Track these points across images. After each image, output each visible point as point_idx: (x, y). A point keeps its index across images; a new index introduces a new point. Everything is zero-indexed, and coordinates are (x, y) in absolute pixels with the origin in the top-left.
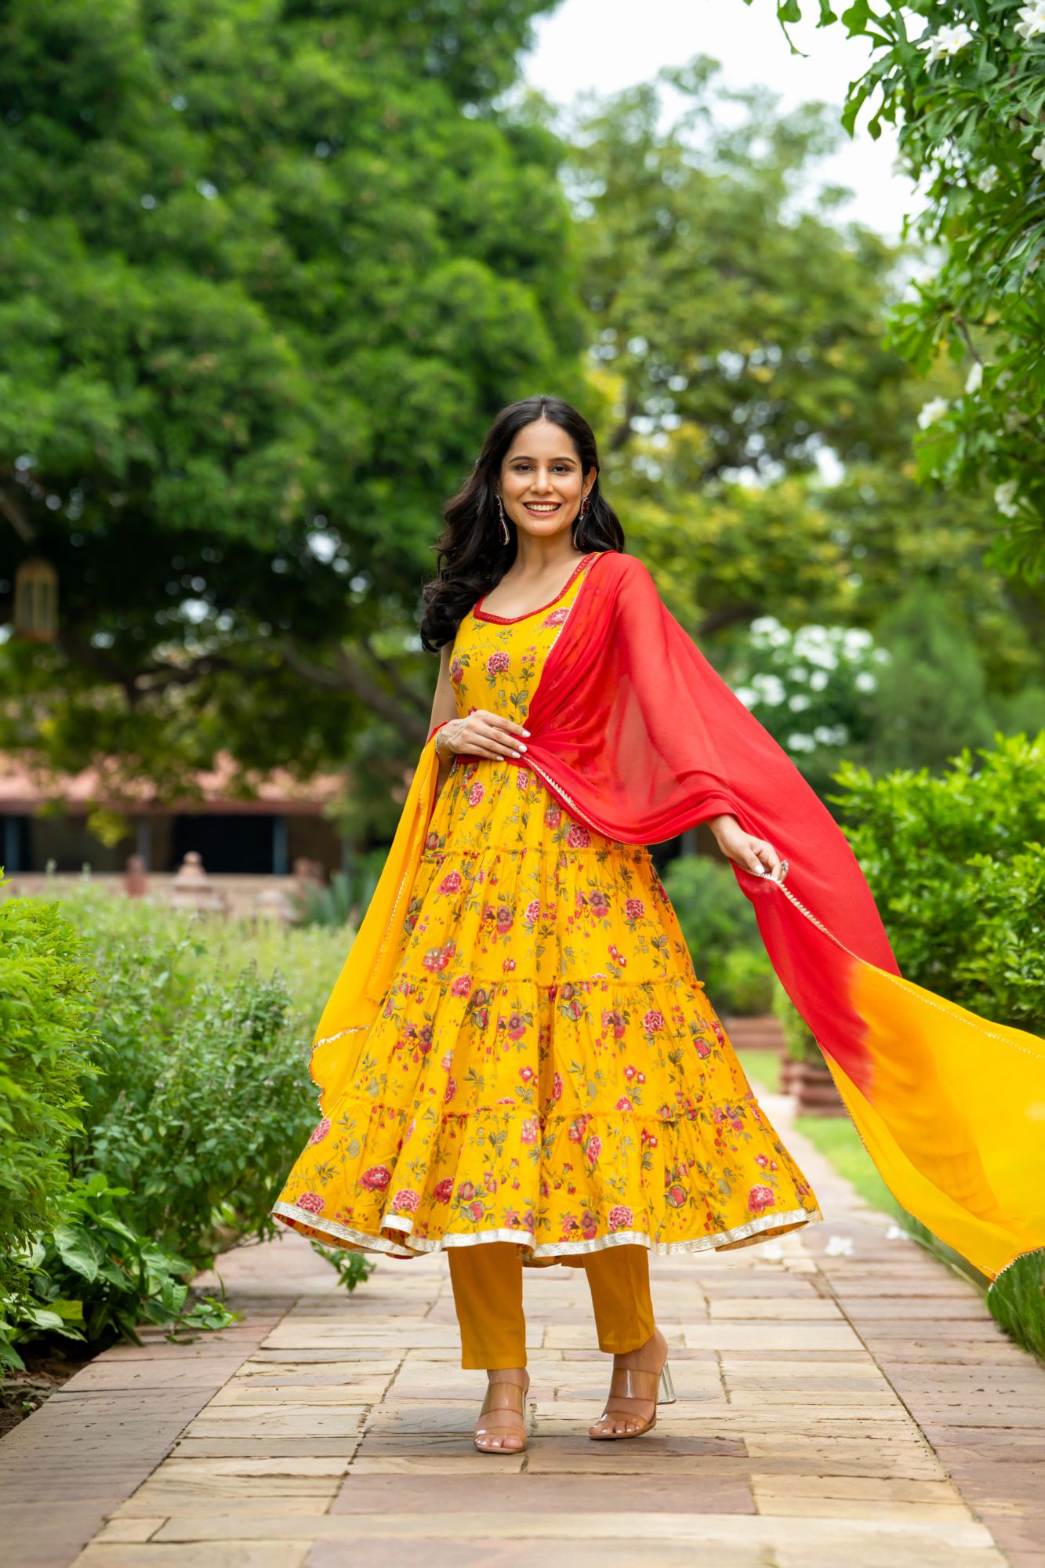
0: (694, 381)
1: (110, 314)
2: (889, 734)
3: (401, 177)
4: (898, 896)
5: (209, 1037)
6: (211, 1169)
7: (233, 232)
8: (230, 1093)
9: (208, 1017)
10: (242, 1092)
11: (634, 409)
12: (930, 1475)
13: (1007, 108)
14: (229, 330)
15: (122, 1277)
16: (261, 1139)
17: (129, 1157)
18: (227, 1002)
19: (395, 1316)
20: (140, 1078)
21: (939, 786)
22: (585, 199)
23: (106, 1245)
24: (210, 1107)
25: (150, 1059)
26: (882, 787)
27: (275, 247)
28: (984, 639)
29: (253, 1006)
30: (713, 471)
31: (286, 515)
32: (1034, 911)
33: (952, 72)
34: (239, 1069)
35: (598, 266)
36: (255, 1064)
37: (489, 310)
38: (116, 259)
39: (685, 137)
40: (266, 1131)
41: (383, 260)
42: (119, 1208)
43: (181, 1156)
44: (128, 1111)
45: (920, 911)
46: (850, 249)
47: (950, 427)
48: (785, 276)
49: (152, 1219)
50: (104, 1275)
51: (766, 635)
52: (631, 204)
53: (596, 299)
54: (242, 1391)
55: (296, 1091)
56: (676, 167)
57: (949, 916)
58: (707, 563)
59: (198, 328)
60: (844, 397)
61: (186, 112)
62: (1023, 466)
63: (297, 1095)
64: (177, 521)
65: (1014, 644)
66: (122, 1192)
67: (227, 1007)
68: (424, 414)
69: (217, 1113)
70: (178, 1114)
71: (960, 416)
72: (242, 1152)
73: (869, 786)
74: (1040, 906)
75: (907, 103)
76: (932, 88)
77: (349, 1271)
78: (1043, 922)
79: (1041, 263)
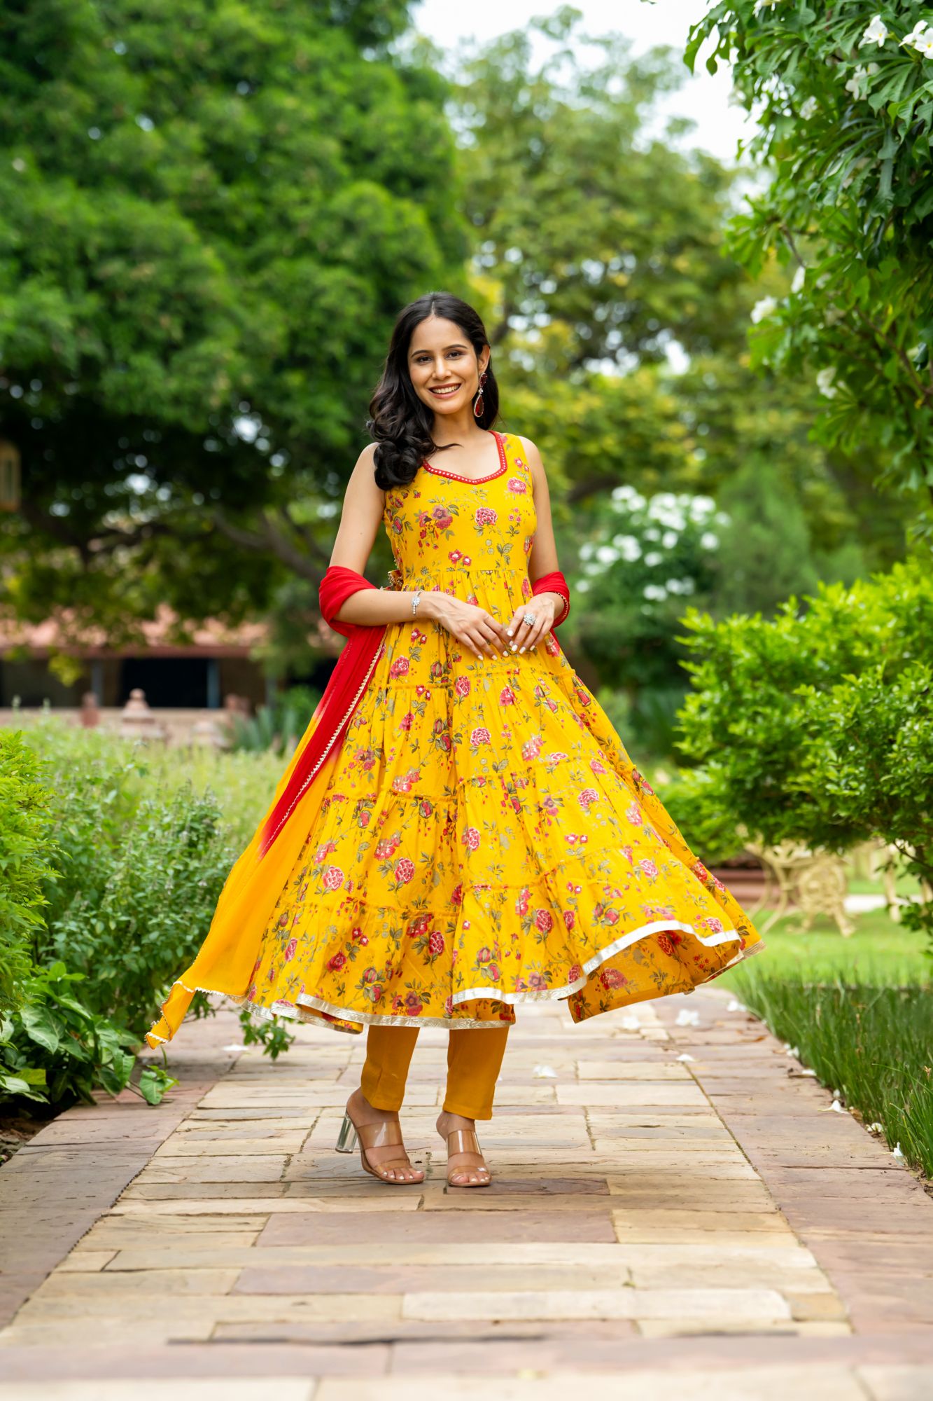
0: (563, 286)
1: (63, 230)
2: (729, 585)
3: (310, 111)
4: (736, 721)
5: (152, 845)
6: (154, 957)
7: (167, 160)
8: (169, 893)
9: (151, 829)
10: (180, 892)
11: (511, 309)
12: (763, 1208)
13: (824, 47)
14: (165, 243)
15: (79, 1049)
16: (196, 932)
17: (84, 947)
18: (167, 815)
19: (312, 1080)
20: (93, 881)
21: (770, 628)
22: (468, 129)
23: (65, 1022)
24: (153, 904)
25: (102, 864)
26: (722, 629)
27: (203, 172)
28: (810, 504)
29: (189, 818)
30: (578, 362)
31: (215, 402)
32: (851, 733)
33: (777, 17)
34: (178, 872)
35: (480, 187)
36: (191, 868)
37: (386, 225)
38: (68, 183)
39: (552, 76)
40: (201, 925)
41: (296, 183)
42: (76, 990)
43: (128, 946)
44: (83, 908)
45: (755, 734)
46: (694, 171)
47: (779, 322)
48: (638, 195)
49: (105, 999)
50: (64, 1047)
51: (625, 501)
52: (508, 135)
53: (478, 215)
54: (182, 1144)
56: (545, 102)
57: (779, 738)
58: (574, 441)
59: (138, 242)
60: (690, 298)
61: (126, 56)
62: (841, 354)
64: (122, 407)
65: (835, 508)
66: (78, 977)
67: (167, 820)
68: (332, 314)
69: (159, 909)
70: (126, 910)
71: (787, 312)
72: (181, 943)
73: (711, 628)
74: (855, 729)
75: (739, 43)
76: (760, 30)
77: (272, 1042)
78: (859, 742)
79: (854, 180)
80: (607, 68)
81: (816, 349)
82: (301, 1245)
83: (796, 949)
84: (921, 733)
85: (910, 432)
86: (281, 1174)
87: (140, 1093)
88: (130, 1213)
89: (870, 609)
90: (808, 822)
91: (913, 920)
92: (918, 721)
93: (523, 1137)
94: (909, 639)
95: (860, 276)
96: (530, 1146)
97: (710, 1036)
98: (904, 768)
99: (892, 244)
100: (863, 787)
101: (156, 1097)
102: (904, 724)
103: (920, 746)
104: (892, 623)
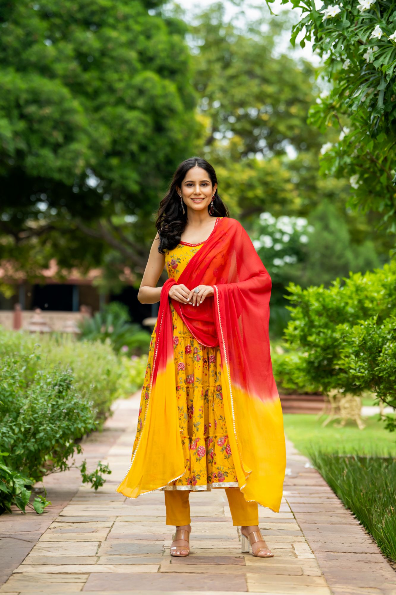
0: (239, 118)
1: (9, 92)
2: (313, 259)
3: (124, 38)
4: (311, 335)
5: (41, 392)
6: (41, 444)
7: (57, 60)
8: (49, 415)
9: (41, 384)
10: (54, 414)
11: (215, 129)
12: (315, 573)
13: (354, 38)
14: (55, 98)
15: (6, 488)
16: (61, 433)
17: (9, 439)
18: (49, 378)
19: (113, 501)
20: (14, 408)
21: (327, 292)
22: (196, 46)
24: (42, 420)
25: (18, 401)
26: (305, 292)
27: (74, 65)
29: (59, 380)
30: (245, 154)
31: (78, 171)
32: (361, 347)
33: (333, 23)
34: (53, 405)
35: (201, 73)
36: (59, 403)
37: (158, 91)
38: (11, 70)
39: (236, 23)
40: (63, 429)
41: (116, 71)
42: (5, 460)
43: (30, 439)
44: (9, 422)
45: (319, 341)
46: (300, 68)
47: (333, 154)
48: (274, 78)
49: (18, 463)
51: (266, 220)
52: (213, 49)
53: (200, 86)
54: (51, 535)
55: (75, 414)
56: (232, 35)
57: (330, 343)
58: (242, 191)
59: (43, 97)
60: (296, 126)
61: (39, 11)
62: (361, 169)
63: (76, 416)
64: (35, 173)
65: (361, 223)
66: (6, 454)
67: (49, 380)
68: (132, 132)
69: (44, 422)
70: (29, 422)
71: (336, 149)
72: (54, 438)
73: (300, 292)
74: (364, 346)
75: (315, 34)
76: (325, 29)
77: (95, 482)
78: (365, 352)
79: (366, 98)
80: (261, 20)
81: (350, 167)
82: (103, 591)
83: (337, 436)
84: (393, 348)
85: (392, 206)
86: (96, 552)
87: (33, 507)
88: (26, 572)
89: (373, 284)
90: (343, 381)
91: (391, 427)
92: (391, 343)
93: (208, 534)
94: (390, 299)
95: (369, 141)
96: (212, 538)
97: (296, 481)
98: (385, 364)
99: (383, 127)
100: (366, 372)
101: (40, 511)
102: (386, 344)
103: (393, 354)
104: (383, 292)
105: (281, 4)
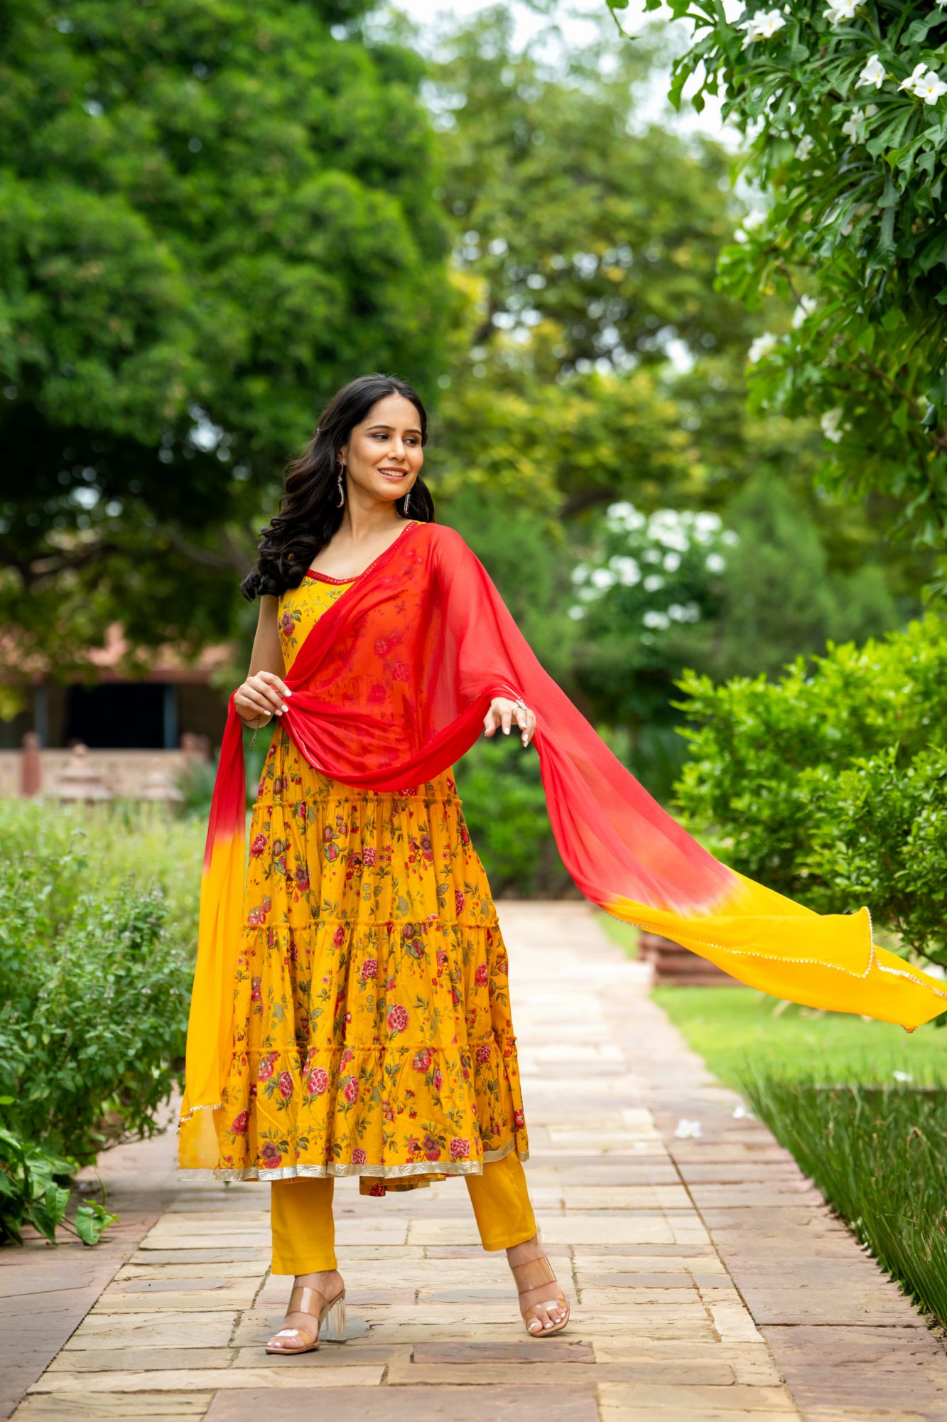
0: (553, 279)
2: (738, 612)
3: (274, 94)
4: (739, 795)
5: (90, 947)
6: (92, 1074)
7: (116, 149)
8: (109, 1002)
9: (90, 928)
10: (122, 999)
11: (496, 306)
12: (766, 1379)
13: (818, 88)
14: (114, 240)
15: (7, 1183)
16: (139, 1045)
17: (14, 1064)
18: (107, 913)
20: (25, 988)
21: (775, 691)
22: (448, 111)
24: (92, 1015)
25: (35, 969)
26: (722, 693)
27: (156, 162)
28: (825, 519)
29: (132, 917)
30: (569, 362)
31: (170, 412)
32: (861, 823)
33: (767, 53)
34: (119, 978)
35: (459, 173)
36: (134, 973)
37: (357, 218)
39: (538, 54)
40: (144, 1037)
41: (258, 172)
42: (5, 1113)
43: (63, 1062)
44: (12, 1021)
45: (759, 809)
46: (695, 156)
47: (779, 361)
48: (634, 182)
49: (37, 1121)
51: (622, 519)
52: (488, 117)
53: (459, 204)
54: (119, 1297)
55: (172, 999)
56: (531, 82)
57: (786, 813)
58: (565, 451)
59: (84, 238)
60: (691, 295)
61: (71, 35)
62: (846, 395)
63: (174, 1002)
64: (67, 418)
65: (853, 523)
67: (107, 918)
68: (298, 316)
69: (98, 1020)
70: (62, 1021)
71: (786, 350)
72: (122, 1057)
73: (710, 692)
74: (866, 818)
75: (728, 78)
76: (749, 67)
78: (870, 834)
79: (854, 227)
80: (599, 44)
81: (820, 390)
83: (811, 1038)
84: (938, 824)
85: (924, 480)
86: (230, 1337)
87: (74, 1230)
88: (59, 1391)
89: (885, 670)
92: (934, 811)
94: (927, 705)
95: (862, 329)
97: (713, 1152)
98: (921, 863)
99: (896, 295)
100: (875, 883)
101: (93, 1237)
102: (920, 815)
103: (937, 839)
104: (909, 688)
105: (644, 11)
